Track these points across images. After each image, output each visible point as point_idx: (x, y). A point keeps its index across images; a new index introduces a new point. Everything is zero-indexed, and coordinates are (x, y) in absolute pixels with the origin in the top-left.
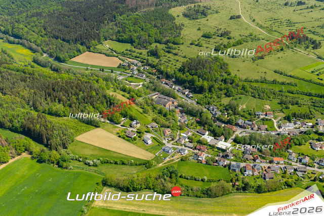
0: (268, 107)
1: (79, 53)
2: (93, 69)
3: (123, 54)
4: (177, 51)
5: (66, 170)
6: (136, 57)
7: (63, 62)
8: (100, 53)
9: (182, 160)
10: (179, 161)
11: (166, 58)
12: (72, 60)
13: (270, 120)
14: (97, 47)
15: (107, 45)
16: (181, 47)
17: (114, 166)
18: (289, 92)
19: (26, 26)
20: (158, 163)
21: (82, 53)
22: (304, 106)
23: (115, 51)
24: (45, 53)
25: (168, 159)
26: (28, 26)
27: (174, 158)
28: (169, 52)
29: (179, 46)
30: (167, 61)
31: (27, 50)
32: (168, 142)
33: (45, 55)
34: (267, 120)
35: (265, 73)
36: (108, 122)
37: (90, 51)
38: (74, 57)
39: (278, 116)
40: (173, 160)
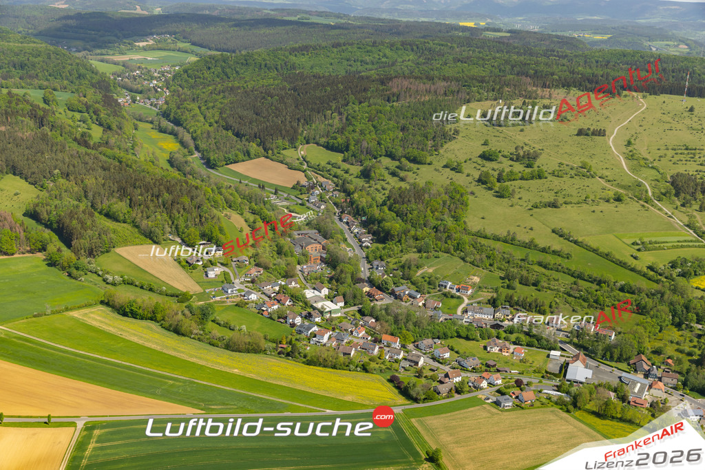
0: (476, 279)
1: (247, 158)
2: (250, 184)
3: (318, 169)
4: (410, 174)
5: (74, 281)
6: (335, 176)
7: (213, 168)
8: (282, 162)
9: (236, 305)
10: (229, 306)
11: (383, 183)
12: (230, 166)
13: (459, 297)
14: (282, 152)
15: (302, 151)
16: (424, 168)
17: (138, 289)
18: (540, 264)
19: (199, 108)
20: (199, 300)
21: (251, 159)
22: (549, 291)
23: (307, 162)
24: (199, 152)
25: (218, 298)
26: (203, 108)
27: (228, 300)
28: (393, 174)
29: (419, 166)
30: (380, 188)
31: (178, 144)
32: (242, 283)
33: (197, 155)
34: (452, 297)
35: (531, 229)
36: (180, 241)
37: (267, 157)
38: (235, 162)
39: (481, 296)
40: (223, 302)
